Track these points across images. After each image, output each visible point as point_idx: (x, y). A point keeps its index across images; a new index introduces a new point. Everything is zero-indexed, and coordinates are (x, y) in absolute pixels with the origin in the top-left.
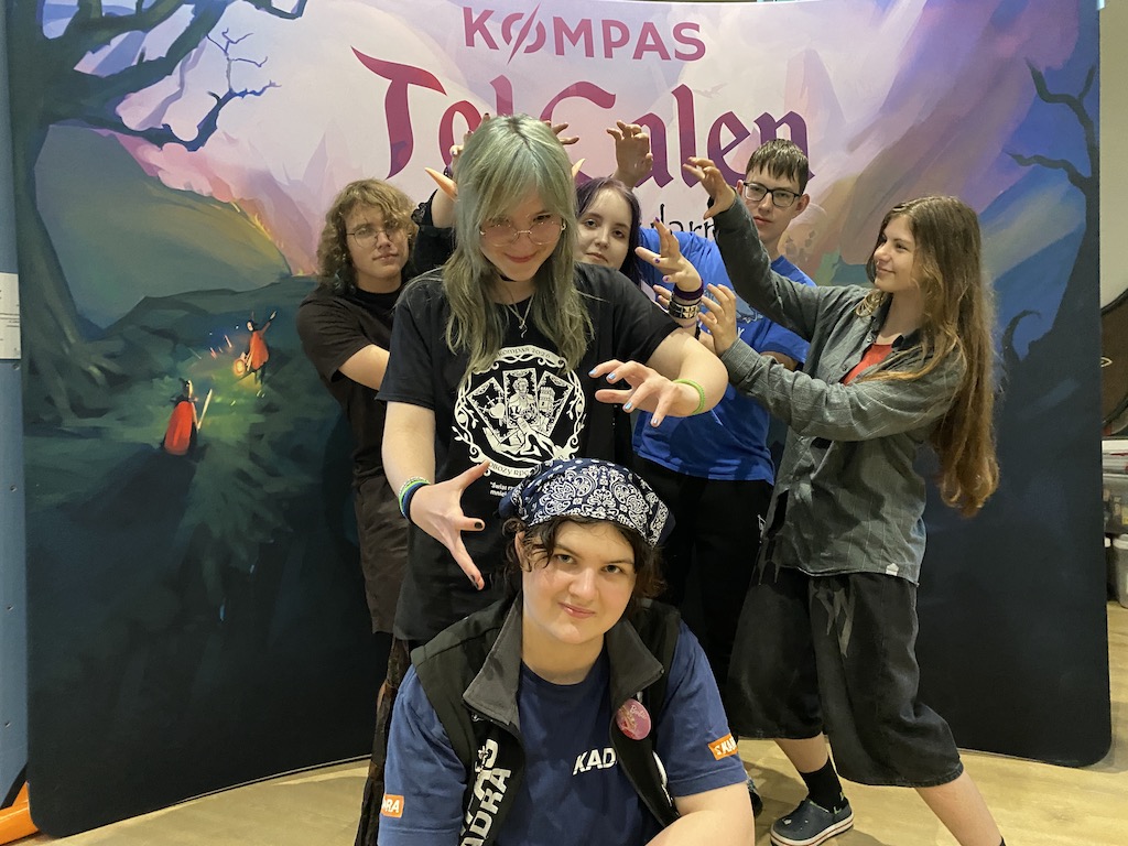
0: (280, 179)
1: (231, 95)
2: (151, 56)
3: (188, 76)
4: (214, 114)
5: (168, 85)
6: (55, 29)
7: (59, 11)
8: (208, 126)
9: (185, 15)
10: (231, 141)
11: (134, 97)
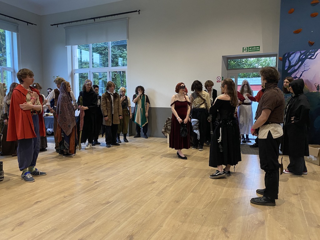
0: (309, 80)
1: (304, 71)
2: (295, 69)
3: (299, 70)
4: (302, 74)
5: (297, 71)
6: (286, 69)
7: (287, 67)
8: (301, 75)
9: (300, 62)
10: (304, 76)
11: (293, 74)
